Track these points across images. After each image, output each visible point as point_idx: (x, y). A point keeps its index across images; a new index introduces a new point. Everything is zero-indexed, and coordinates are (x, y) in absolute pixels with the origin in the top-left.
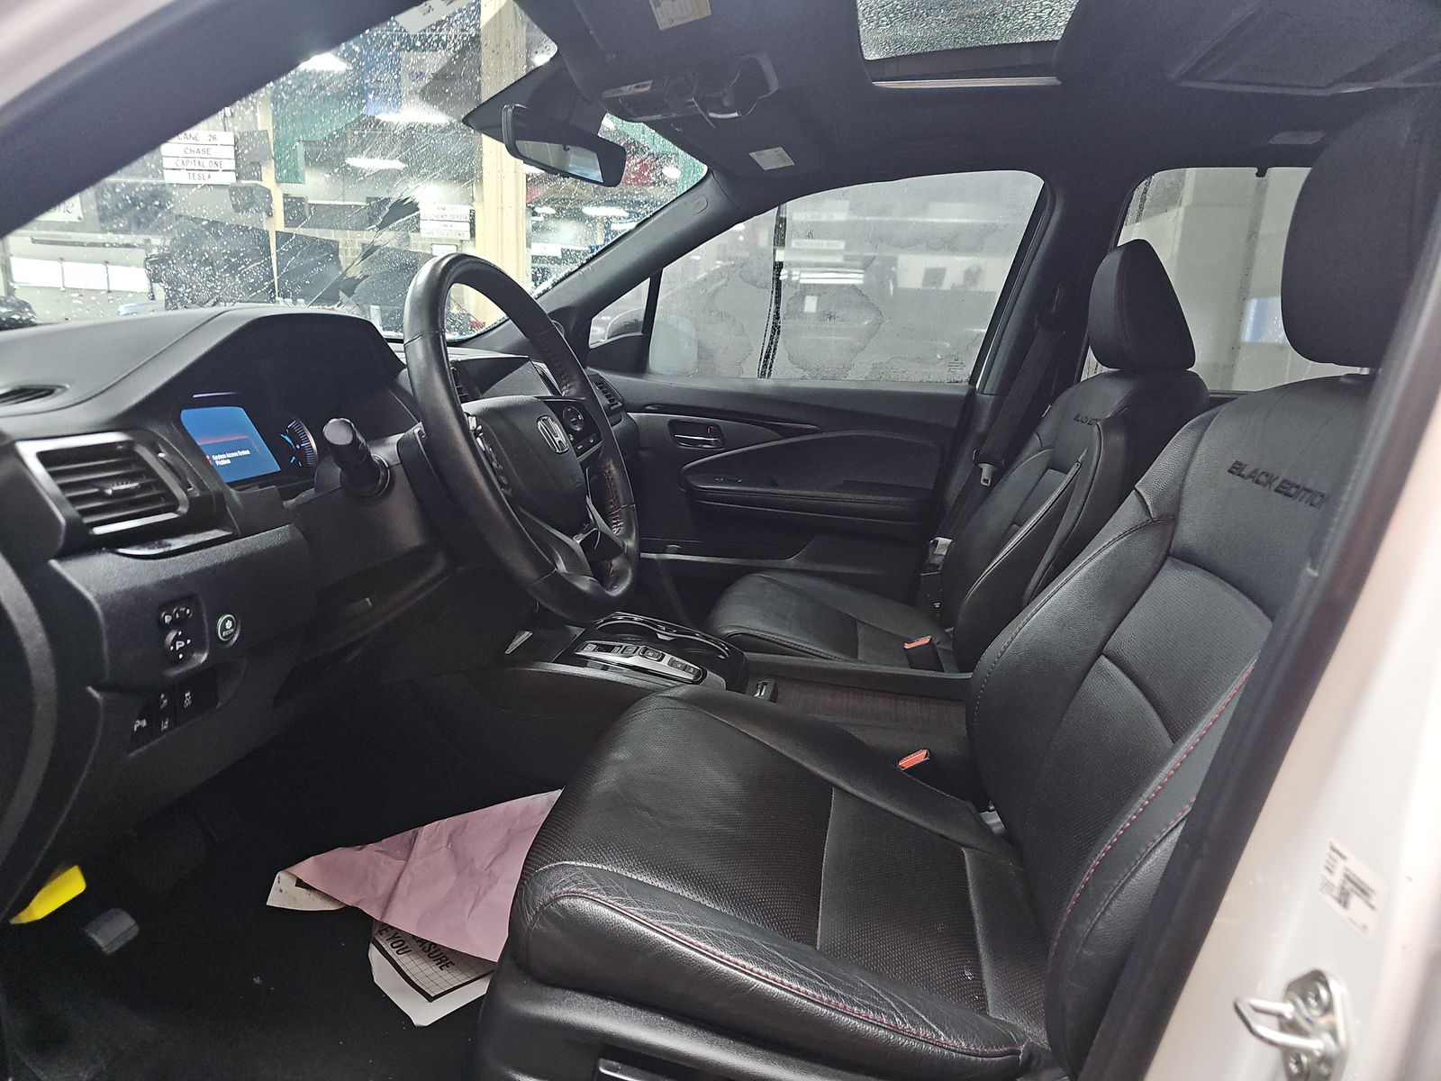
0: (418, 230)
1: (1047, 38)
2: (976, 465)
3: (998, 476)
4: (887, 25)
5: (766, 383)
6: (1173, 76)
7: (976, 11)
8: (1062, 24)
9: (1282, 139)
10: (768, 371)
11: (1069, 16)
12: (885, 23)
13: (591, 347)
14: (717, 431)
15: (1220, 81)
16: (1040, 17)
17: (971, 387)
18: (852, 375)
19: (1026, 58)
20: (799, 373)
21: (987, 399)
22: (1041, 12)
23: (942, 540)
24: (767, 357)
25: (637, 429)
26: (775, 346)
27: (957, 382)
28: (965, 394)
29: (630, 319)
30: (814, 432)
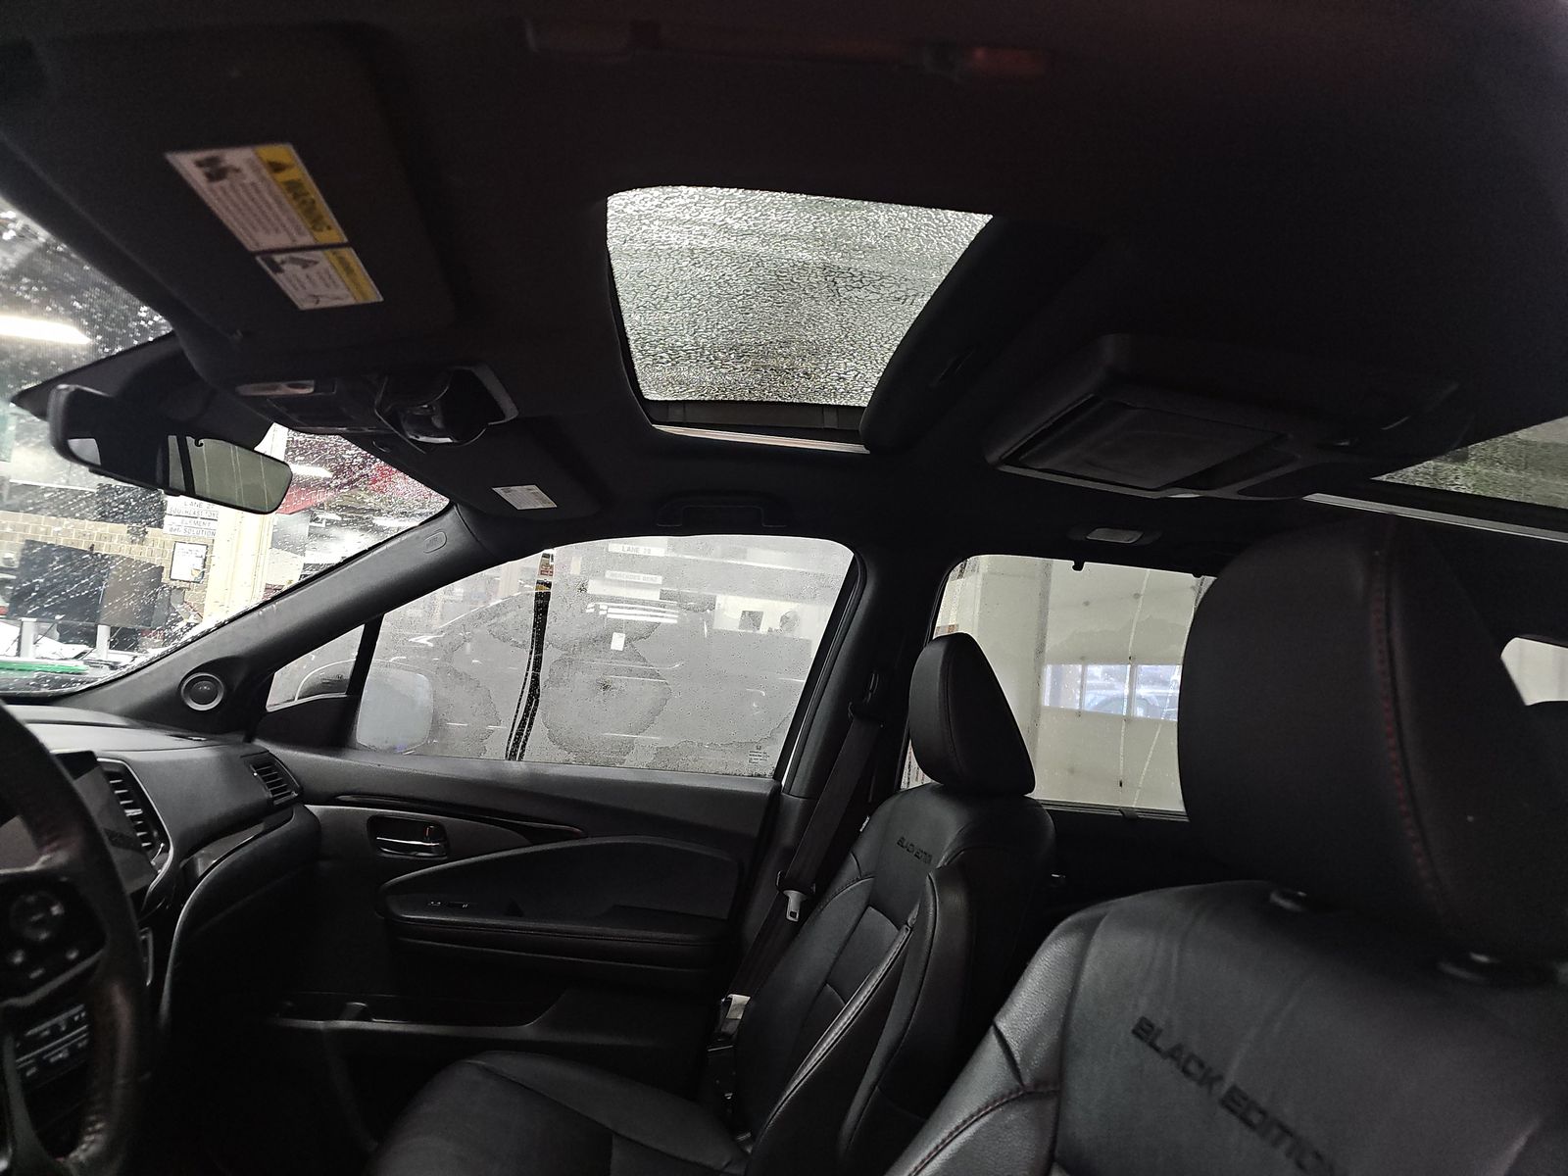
0: (160, 525)
1: (852, 403)
2: (781, 892)
3: (809, 908)
4: (668, 362)
5: (516, 767)
6: (993, 458)
7: (772, 362)
8: (869, 390)
9: (1099, 535)
10: (519, 751)
11: (876, 382)
12: (664, 360)
13: (269, 709)
14: (439, 833)
15: (1040, 470)
16: (844, 379)
17: (776, 784)
18: (630, 760)
19: (831, 421)
20: (561, 755)
21: (794, 800)
22: (845, 373)
23: (738, 999)
24: (520, 734)
25: (319, 826)
26: (532, 720)
27: (759, 776)
28: (769, 793)
29: (332, 675)
30: (577, 837)
